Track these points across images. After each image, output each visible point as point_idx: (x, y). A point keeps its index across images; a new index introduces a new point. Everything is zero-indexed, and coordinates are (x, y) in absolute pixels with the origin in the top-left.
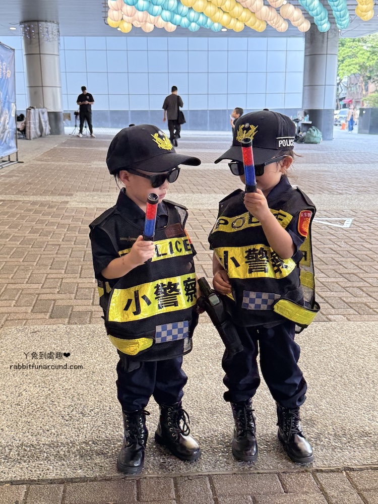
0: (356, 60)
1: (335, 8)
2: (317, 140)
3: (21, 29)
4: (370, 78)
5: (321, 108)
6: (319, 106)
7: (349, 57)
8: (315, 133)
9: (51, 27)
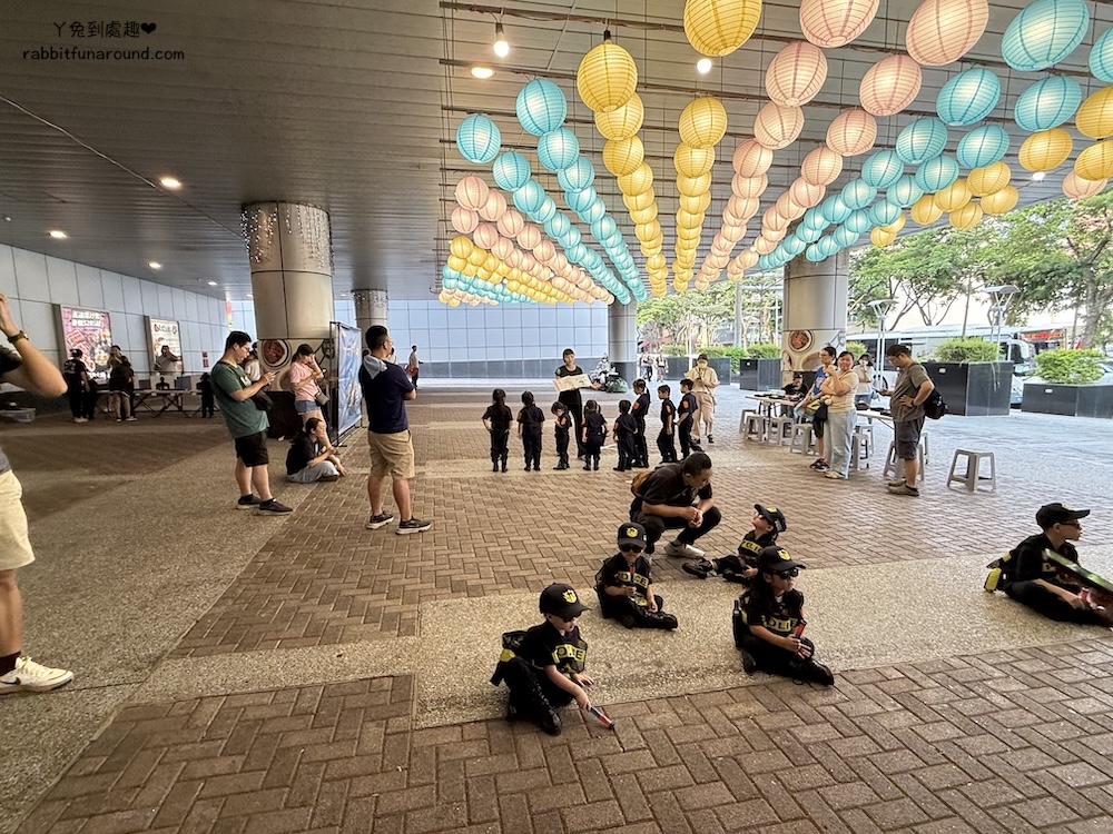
0: (650, 311)
1: (628, 276)
2: (623, 390)
3: (352, 295)
4: (663, 325)
5: (626, 361)
6: (623, 360)
7: (645, 308)
8: (622, 384)
9: (381, 294)
